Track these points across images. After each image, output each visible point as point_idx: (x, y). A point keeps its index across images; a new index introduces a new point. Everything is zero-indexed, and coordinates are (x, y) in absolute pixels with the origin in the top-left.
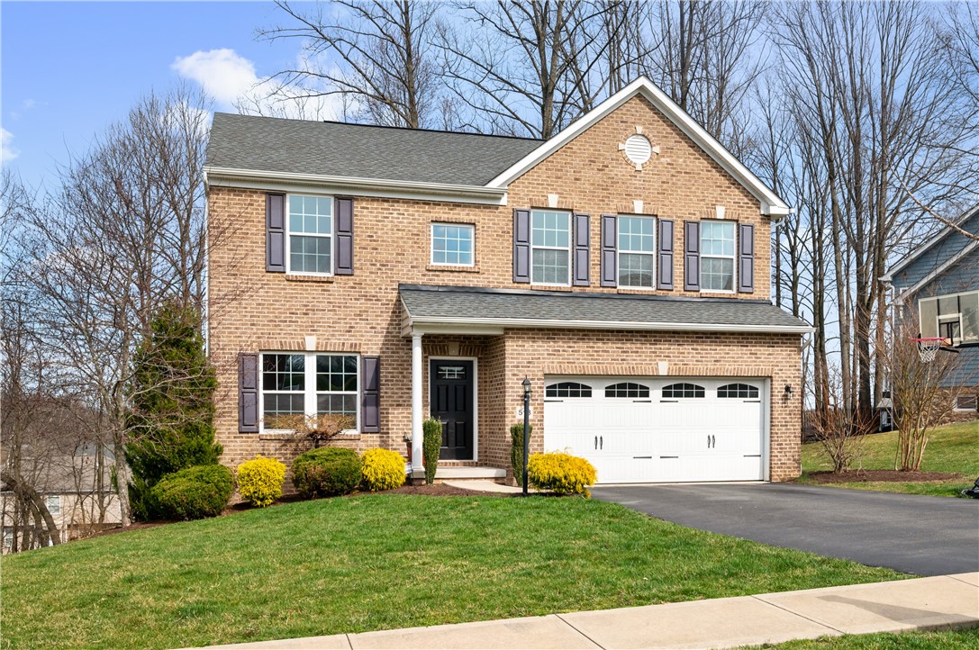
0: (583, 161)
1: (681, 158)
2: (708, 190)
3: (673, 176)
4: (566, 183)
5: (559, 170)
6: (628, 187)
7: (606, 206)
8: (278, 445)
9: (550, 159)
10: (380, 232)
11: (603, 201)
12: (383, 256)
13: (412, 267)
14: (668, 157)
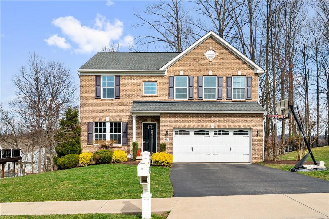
0: (192, 60)
1: (225, 56)
2: (235, 66)
3: (223, 62)
4: (186, 67)
5: (184, 63)
6: (207, 67)
7: (199, 74)
8: (98, 149)
9: (181, 60)
10: (128, 85)
11: (198, 72)
12: (129, 92)
13: (137, 95)
14: (221, 56)
